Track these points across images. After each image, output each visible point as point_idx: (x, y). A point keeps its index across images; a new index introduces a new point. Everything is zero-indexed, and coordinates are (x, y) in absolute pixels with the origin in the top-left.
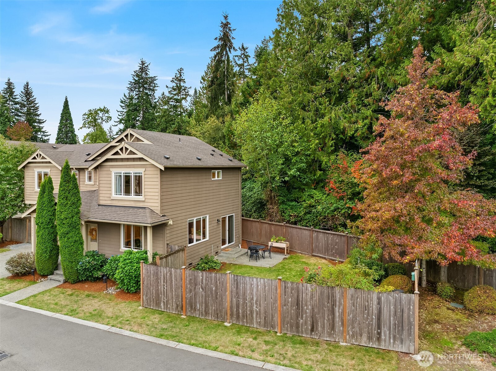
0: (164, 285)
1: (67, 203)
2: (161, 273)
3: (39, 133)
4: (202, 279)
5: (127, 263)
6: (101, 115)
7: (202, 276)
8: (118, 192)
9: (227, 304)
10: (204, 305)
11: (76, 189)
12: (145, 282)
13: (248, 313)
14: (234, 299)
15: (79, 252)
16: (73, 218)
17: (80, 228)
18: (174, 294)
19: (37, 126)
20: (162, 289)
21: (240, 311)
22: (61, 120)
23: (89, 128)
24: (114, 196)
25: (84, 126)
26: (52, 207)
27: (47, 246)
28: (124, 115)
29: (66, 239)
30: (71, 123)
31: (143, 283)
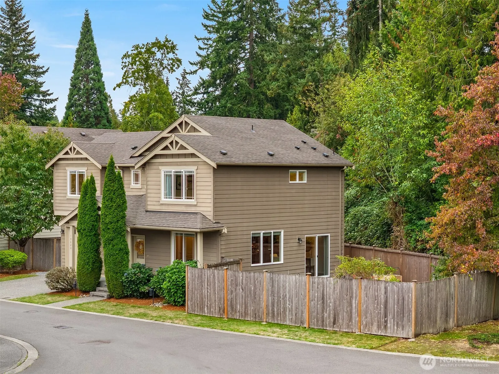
0: (208, 288)
1: (112, 206)
2: (205, 275)
3: (35, 97)
4: (242, 279)
5: (175, 272)
6: (159, 55)
7: (243, 277)
8: (168, 195)
9: (263, 305)
10: (243, 306)
11: (122, 190)
12: (190, 287)
13: (282, 310)
14: (270, 298)
15: (124, 263)
16: (118, 222)
17: (126, 235)
18: (217, 296)
19: (32, 81)
20: (206, 292)
21: (275, 309)
22: (76, 65)
23: (135, 85)
24: (163, 200)
25: (125, 81)
26: (95, 211)
27: (89, 257)
28: (211, 46)
29: (110, 246)
30: (96, 69)
31: (188, 288)
